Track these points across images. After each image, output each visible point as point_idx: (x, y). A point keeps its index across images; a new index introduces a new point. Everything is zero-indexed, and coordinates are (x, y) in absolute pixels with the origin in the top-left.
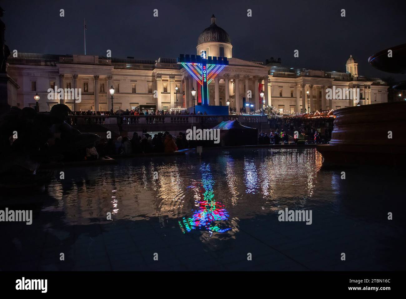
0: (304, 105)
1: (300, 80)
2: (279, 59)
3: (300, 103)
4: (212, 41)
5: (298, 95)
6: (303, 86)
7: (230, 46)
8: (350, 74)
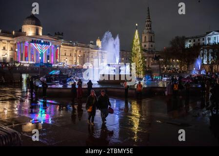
0: (76, 60)
1: (75, 48)
2: (62, 33)
3: (75, 59)
4: (32, 24)
5: (74, 55)
6: (76, 51)
7: (42, 28)
8: (98, 46)
